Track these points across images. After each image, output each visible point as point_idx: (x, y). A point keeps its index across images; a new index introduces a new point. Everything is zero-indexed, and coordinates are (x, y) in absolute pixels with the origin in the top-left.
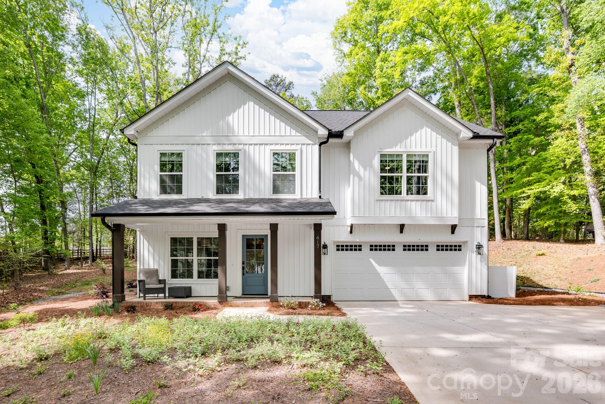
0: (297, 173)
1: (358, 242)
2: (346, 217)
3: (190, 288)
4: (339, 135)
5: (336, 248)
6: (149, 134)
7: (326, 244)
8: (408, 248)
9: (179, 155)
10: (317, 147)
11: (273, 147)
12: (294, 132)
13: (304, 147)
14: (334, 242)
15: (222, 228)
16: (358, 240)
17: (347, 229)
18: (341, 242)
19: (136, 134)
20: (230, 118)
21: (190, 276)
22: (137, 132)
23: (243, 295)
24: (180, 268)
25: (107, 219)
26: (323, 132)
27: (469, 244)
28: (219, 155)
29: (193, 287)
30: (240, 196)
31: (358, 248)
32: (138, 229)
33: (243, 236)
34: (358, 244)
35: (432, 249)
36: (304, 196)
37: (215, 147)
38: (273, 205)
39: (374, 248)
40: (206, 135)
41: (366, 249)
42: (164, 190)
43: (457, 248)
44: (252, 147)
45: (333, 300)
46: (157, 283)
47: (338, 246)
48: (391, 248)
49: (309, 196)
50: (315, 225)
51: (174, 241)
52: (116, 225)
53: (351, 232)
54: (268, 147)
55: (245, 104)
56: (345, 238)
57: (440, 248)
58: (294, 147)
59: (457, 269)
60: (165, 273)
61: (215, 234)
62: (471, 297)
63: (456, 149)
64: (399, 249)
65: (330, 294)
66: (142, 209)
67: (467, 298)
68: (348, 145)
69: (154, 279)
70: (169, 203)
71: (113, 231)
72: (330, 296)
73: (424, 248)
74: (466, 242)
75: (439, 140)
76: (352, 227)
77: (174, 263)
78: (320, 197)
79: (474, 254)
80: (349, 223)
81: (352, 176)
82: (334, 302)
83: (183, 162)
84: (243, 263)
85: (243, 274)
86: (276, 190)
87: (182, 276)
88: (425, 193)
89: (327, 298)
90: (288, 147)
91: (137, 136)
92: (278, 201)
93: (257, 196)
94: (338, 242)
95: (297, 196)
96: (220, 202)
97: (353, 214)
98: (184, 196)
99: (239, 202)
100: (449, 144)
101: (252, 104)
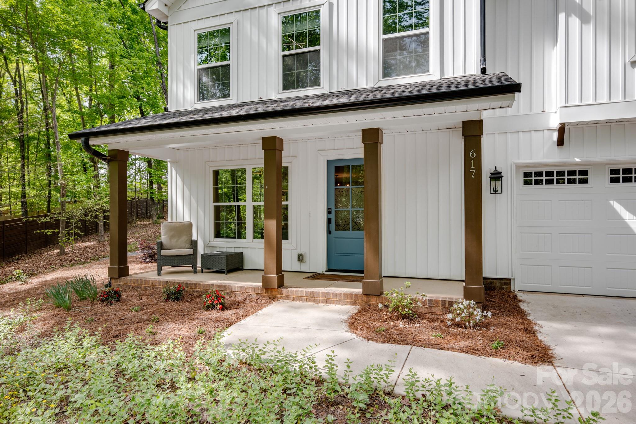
0: (433, 30)
1: (577, 164)
2: (546, 110)
3: (242, 254)
5: (522, 179)
6: (183, 7)
7: (499, 170)
9: (226, 32)
14: (519, 167)
16: (577, 160)
17: (551, 136)
18: (535, 165)
19: (165, 10)
21: (240, 234)
22: (166, 5)
23: (329, 270)
24: (228, 221)
25: (93, 142)
28: (287, 20)
29: (246, 253)
30: (322, 89)
31: (577, 176)
32: (168, 160)
33: (329, 162)
34: (578, 169)
36: (449, 74)
39: (621, 175)
41: (599, 178)
42: (203, 93)
45: (516, 290)
46: (188, 245)
47: (527, 174)
49: (459, 73)
50: (467, 125)
53: (560, 142)
56: (546, 155)
60: (205, 229)
65: (510, 277)
69: (184, 238)
72: (510, 279)
76: (562, 130)
77: (219, 212)
78: (484, 71)
80: (555, 123)
81: (562, 17)
82: (519, 295)
83: (231, 44)
84: (329, 213)
85: (329, 232)
86: (389, 69)
89: (501, 284)
91: (167, 14)
94: (528, 166)
95: (432, 76)
96: (285, 101)
97: (567, 100)
98: (233, 99)
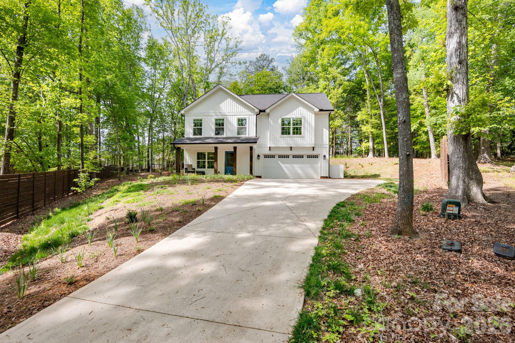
0: (247, 127)
2: (267, 144)
3: (204, 172)
4: (264, 111)
6: (189, 112)
7: (259, 155)
8: (294, 157)
9: (201, 120)
10: (255, 116)
11: (238, 116)
12: (246, 110)
13: (250, 116)
14: (263, 154)
15: (216, 148)
16: (273, 153)
17: (268, 149)
18: (266, 154)
20: (221, 105)
21: (204, 167)
22: (185, 111)
24: (201, 164)
26: (257, 111)
27: (321, 155)
28: (216, 120)
29: (206, 171)
30: (225, 136)
31: (273, 156)
32: (185, 149)
33: (225, 152)
35: (305, 157)
36: (250, 136)
37: (215, 117)
38: (235, 140)
39: (280, 156)
40: (212, 112)
41: (277, 157)
42: (195, 134)
43: (316, 157)
44: (229, 117)
45: (262, 178)
47: (265, 156)
48: (288, 157)
49: (252, 136)
50: (250, 147)
51: (198, 154)
52: (178, 147)
53: (270, 150)
54: (236, 117)
55: (227, 99)
56: (267, 152)
57: (309, 157)
58: (246, 116)
59: (315, 165)
60: (195, 166)
61: (213, 151)
62: (321, 177)
63: (313, 115)
64: (291, 157)
66: (188, 142)
67: (320, 178)
68: (268, 114)
69: (191, 168)
70: (197, 139)
71: (177, 150)
72: (261, 176)
73: (302, 157)
74: (319, 154)
75: (306, 112)
76: (270, 148)
77: (198, 163)
78: (256, 136)
79: (323, 159)
80: (269, 146)
81: (269, 127)
83: (202, 123)
84: (225, 163)
85: (225, 167)
86: (239, 134)
87: (201, 168)
88: (301, 134)
89: (259, 177)
90: (244, 116)
91: (186, 114)
92: (239, 138)
93: (231, 136)
95: (247, 136)
96: (217, 138)
97: (271, 142)
98: (203, 136)
99: (224, 138)
100: (311, 114)
101: (229, 99)
